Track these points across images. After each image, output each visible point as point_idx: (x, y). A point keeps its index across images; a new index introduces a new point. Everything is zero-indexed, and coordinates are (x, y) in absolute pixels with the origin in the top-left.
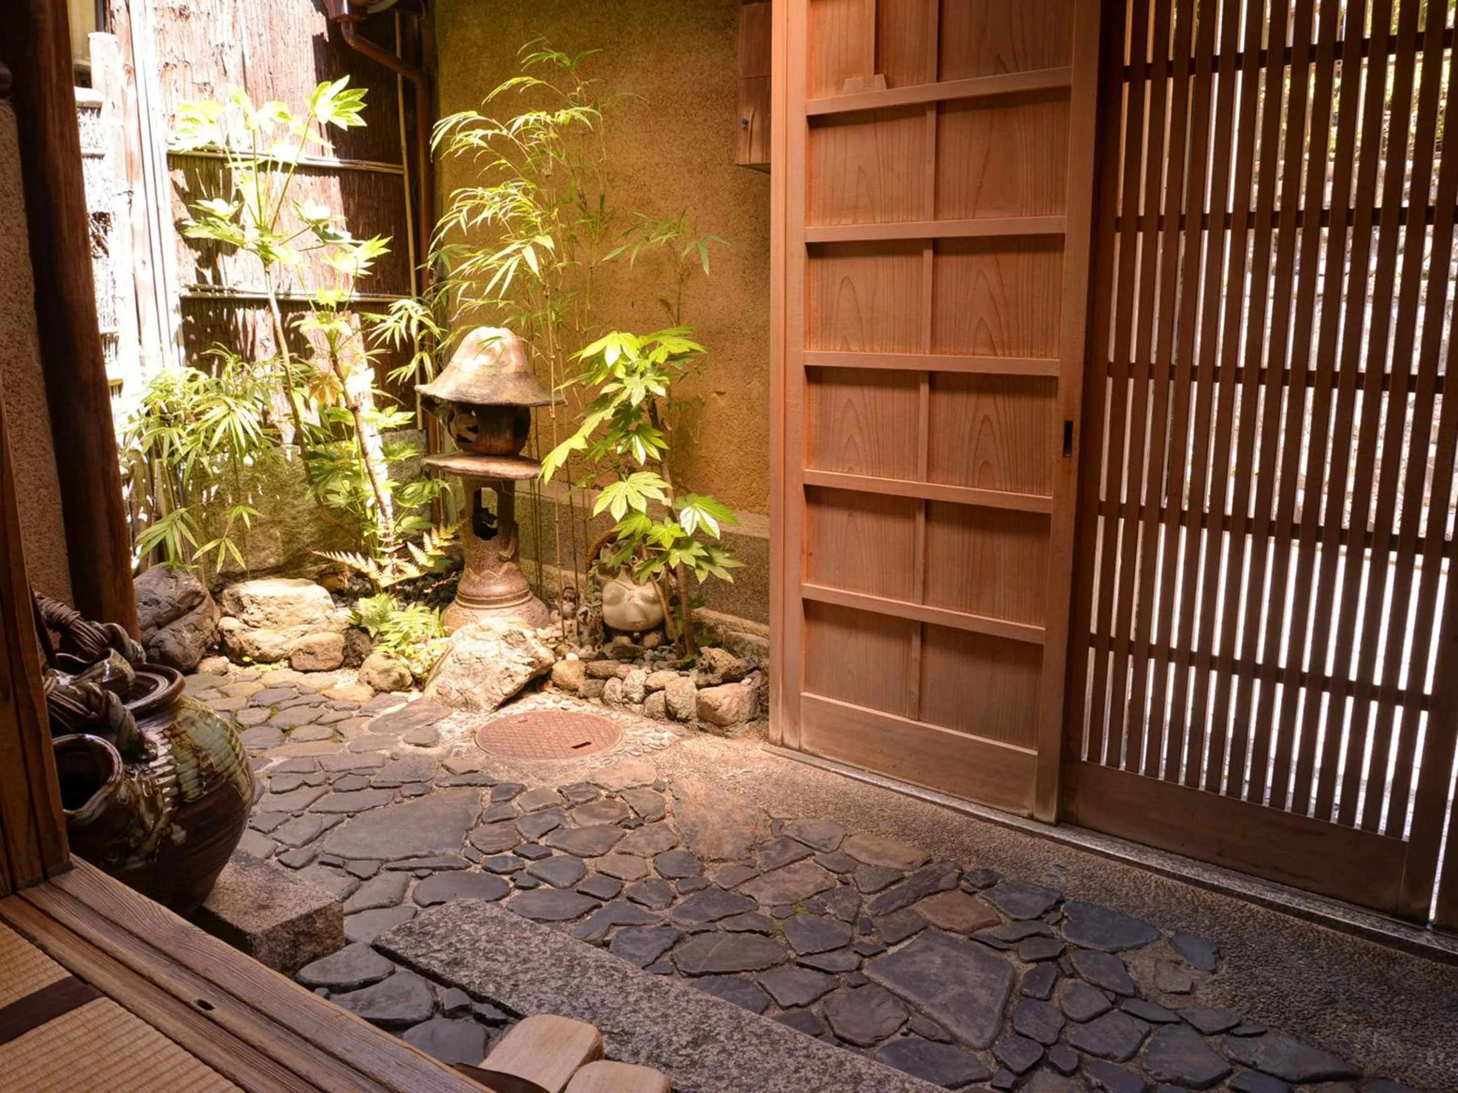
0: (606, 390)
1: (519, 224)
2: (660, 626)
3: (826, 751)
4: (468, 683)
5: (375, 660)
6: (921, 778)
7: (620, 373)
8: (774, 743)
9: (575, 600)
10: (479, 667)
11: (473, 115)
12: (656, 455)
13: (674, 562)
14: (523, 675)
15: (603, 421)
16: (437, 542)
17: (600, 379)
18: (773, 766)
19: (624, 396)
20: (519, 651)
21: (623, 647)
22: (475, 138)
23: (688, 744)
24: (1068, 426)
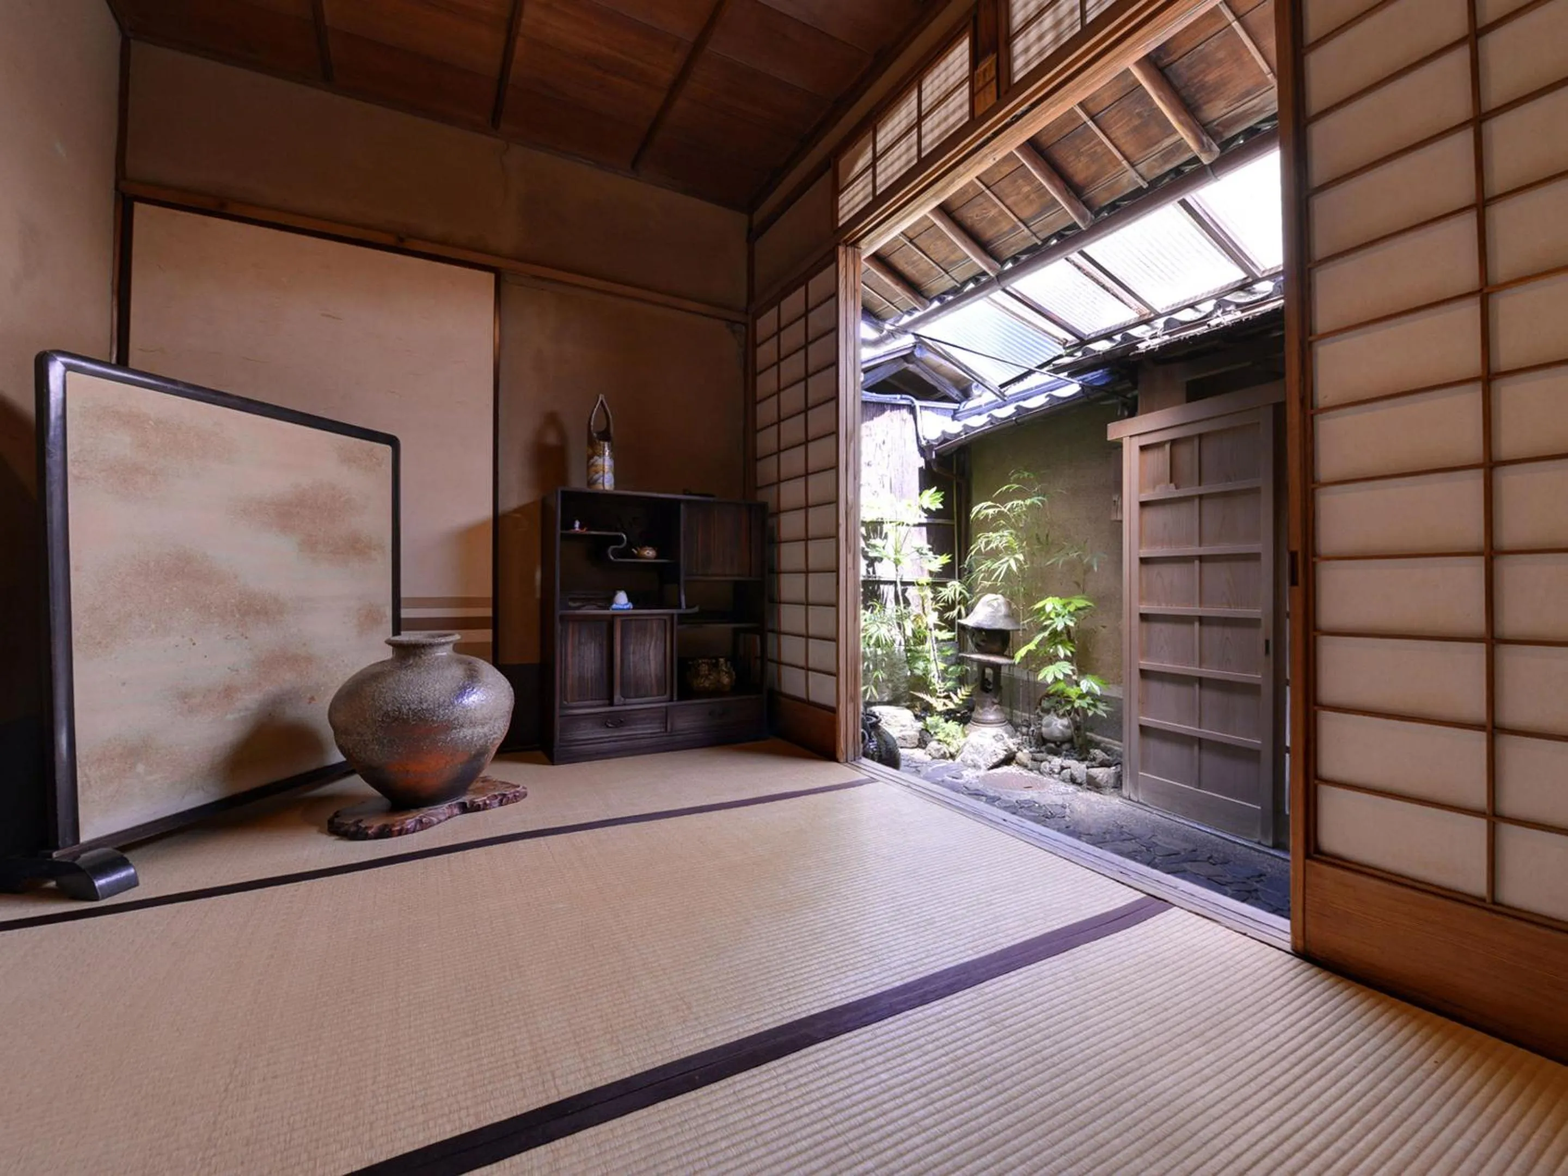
0: (1046, 623)
1: (1009, 549)
2: (1070, 740)
3: (1153, 804)
4: (976, 757)
5: (933, 745)
6: (1201, 819)
7: (1053, 615)
8: (1125, 798)
9: (1029, 726)
10: (981, 749)
11: (990, 503)
12: (1069, 654)
13: (1076, 705)
14: (1002, 755)
15: (1044, 637)
16: (964, 693)
17: (1043, 618)
18: (1123, 808)
19: (1054, 626)
20: (1000, 744)
21: (1051, 748)
22: (991, 511)
23: (1080, 794)
24: (1267, 642)
